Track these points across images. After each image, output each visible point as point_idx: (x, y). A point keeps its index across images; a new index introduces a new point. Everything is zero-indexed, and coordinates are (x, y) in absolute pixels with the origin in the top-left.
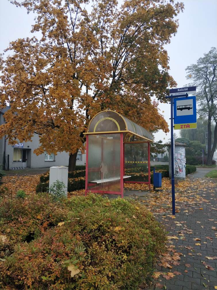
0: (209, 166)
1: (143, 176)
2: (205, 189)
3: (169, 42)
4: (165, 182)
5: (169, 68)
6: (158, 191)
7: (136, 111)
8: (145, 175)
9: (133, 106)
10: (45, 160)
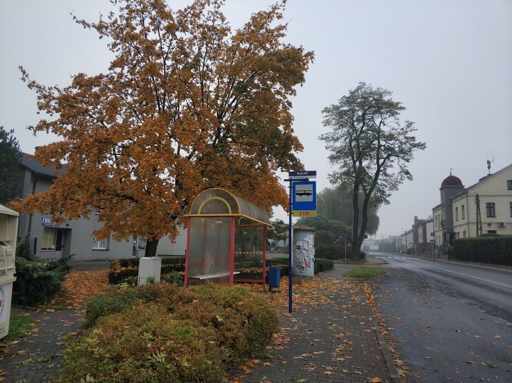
0: (354, 261)
1: (255, 272)
2: (336, 290)
3: (295, 95)
4: (285, 281)
5: (292, 131)
6: (274, 292)
7: (248, 182)
8: (259, 271)
9: (244, 175)
10: (93, 248)
